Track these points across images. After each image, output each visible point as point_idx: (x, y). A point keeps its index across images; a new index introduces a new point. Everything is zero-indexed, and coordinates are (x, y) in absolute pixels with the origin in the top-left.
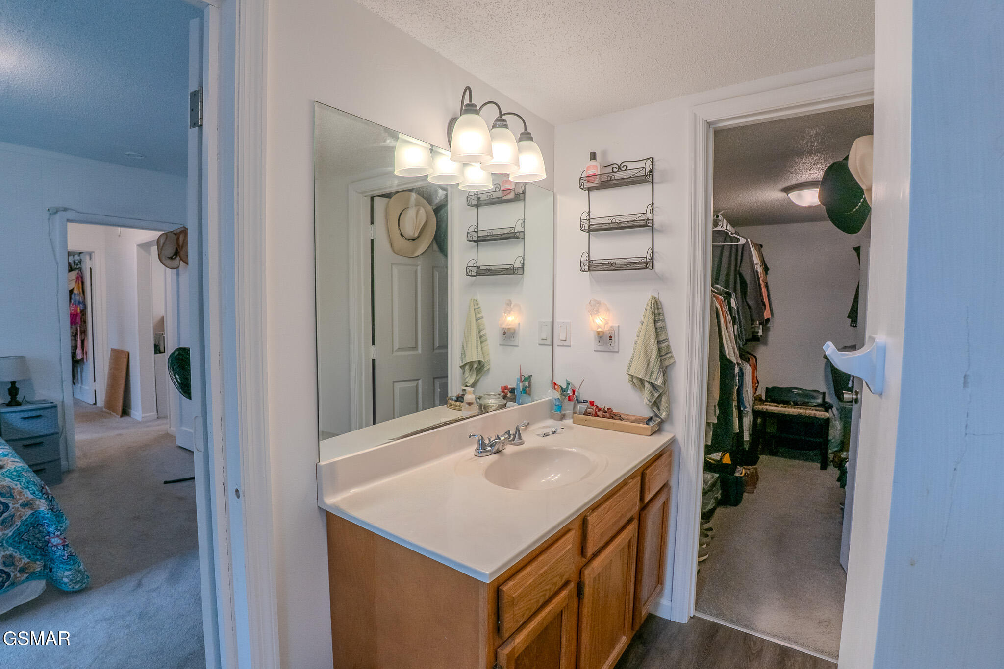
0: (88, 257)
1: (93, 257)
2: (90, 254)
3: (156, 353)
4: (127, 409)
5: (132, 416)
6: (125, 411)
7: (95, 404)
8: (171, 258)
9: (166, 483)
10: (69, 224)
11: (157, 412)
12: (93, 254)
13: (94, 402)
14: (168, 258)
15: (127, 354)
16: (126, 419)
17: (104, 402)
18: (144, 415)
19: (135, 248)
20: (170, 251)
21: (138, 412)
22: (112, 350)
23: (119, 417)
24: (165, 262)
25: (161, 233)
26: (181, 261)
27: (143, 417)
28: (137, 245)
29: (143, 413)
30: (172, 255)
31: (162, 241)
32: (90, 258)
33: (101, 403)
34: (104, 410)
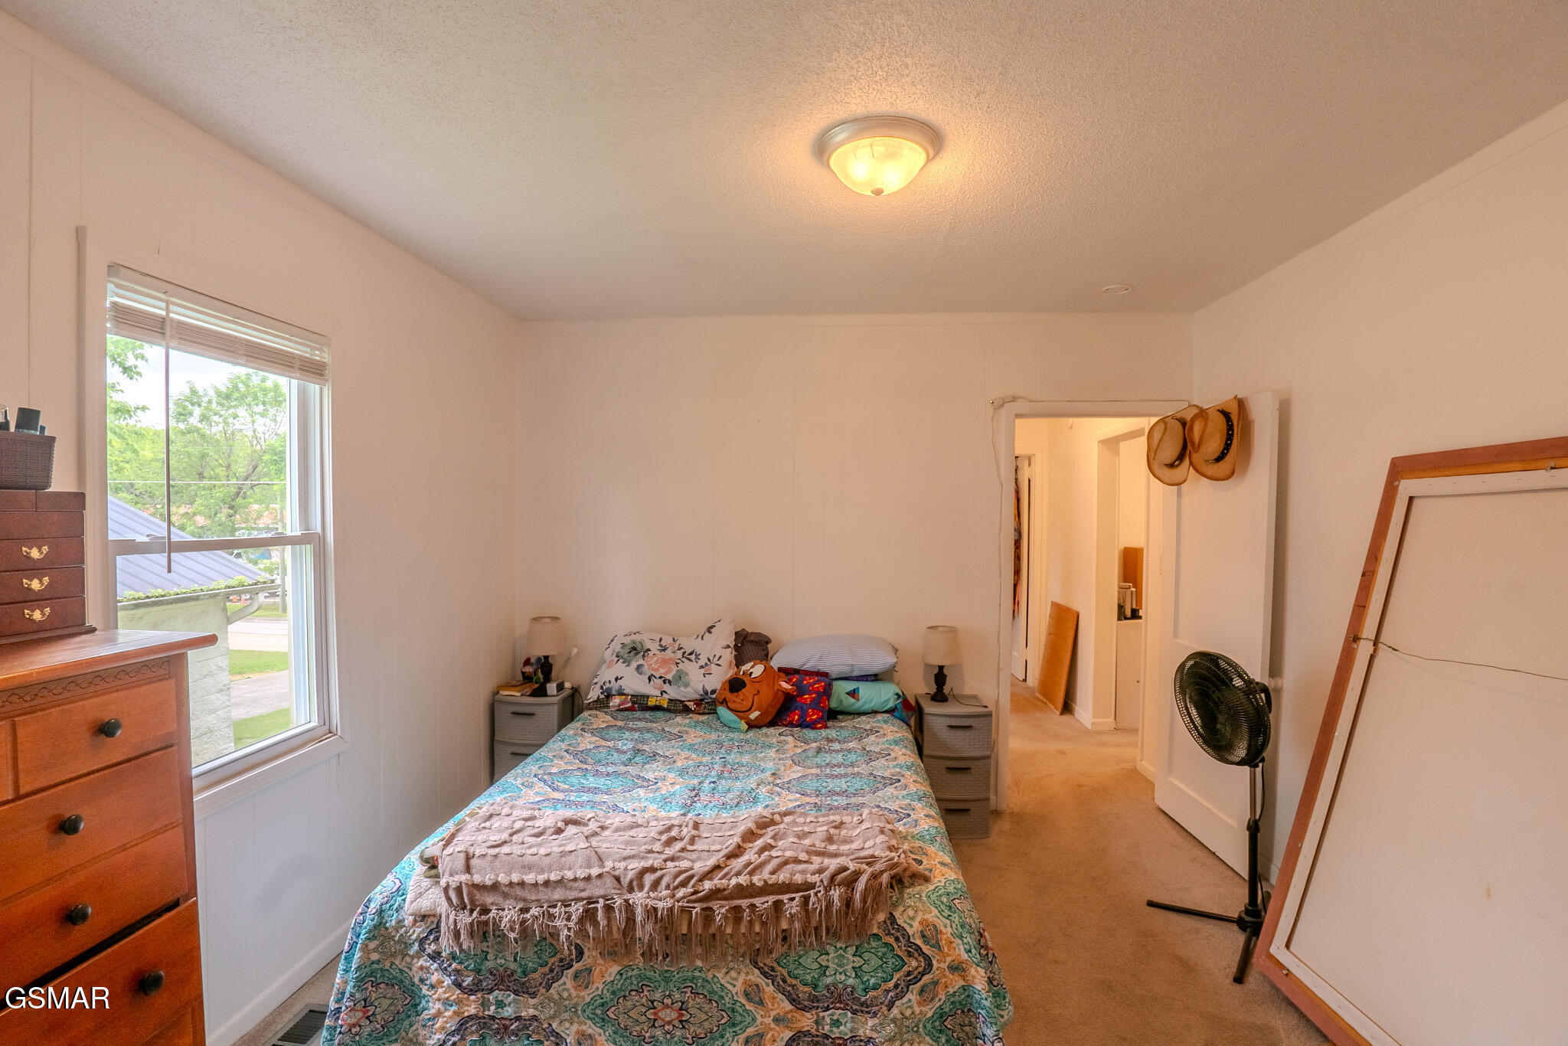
0: (1026, 463)
1: (1032, 462)
2: (1029, 458)
3: (1119, 619)
4: (1070, 702)
5: (1076, 716)
6: (1067, 708)
7: (1025, 680)
8: (1171, 466)
9: (1151, 904)
10: (1017, 421)
11: (1115, 719)
12: (1033, 460)
13: (1024, 678)
14: (1166, 465)
15: (1076, 616)
16: (1066, 718)
17: (1037, 681)
18: (1095, 720)
19: (1095, 446)
20: (1170, 452)
21: (1085, 711)
22: (1054, 604)
23: (1058, 713)
24: (1158, 472)
25: (1154, 420)
26: (1191, 468)
27: (1093, 724)
28: (1100, 442)
29: (1094, 717)
30: (1174, 458)
31: (1157, 436)
32: (1029, 465)
33: (1033, 680)
34: (1037, 694)
